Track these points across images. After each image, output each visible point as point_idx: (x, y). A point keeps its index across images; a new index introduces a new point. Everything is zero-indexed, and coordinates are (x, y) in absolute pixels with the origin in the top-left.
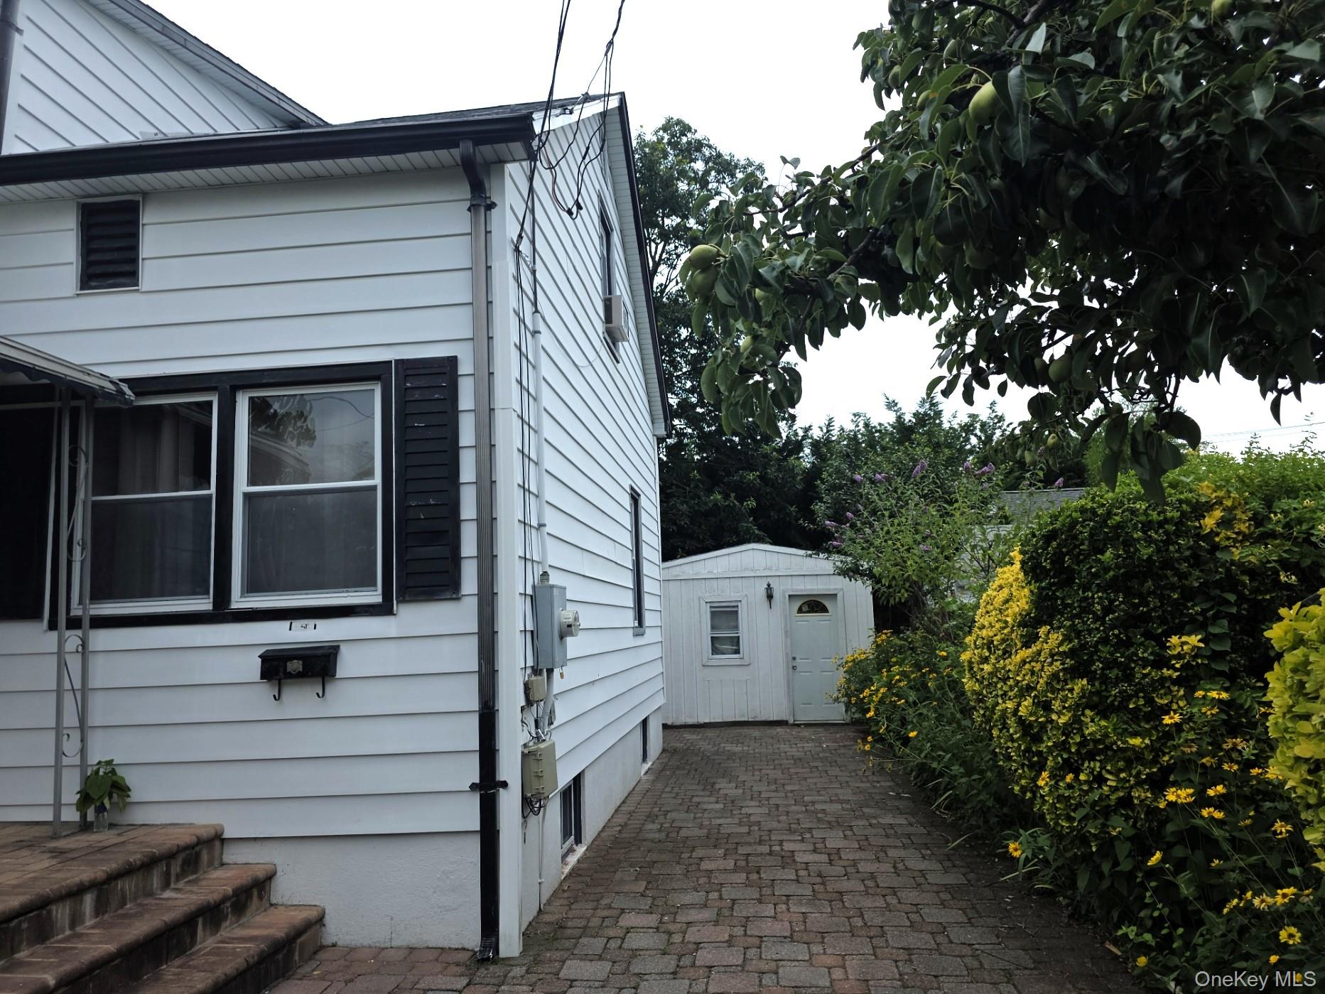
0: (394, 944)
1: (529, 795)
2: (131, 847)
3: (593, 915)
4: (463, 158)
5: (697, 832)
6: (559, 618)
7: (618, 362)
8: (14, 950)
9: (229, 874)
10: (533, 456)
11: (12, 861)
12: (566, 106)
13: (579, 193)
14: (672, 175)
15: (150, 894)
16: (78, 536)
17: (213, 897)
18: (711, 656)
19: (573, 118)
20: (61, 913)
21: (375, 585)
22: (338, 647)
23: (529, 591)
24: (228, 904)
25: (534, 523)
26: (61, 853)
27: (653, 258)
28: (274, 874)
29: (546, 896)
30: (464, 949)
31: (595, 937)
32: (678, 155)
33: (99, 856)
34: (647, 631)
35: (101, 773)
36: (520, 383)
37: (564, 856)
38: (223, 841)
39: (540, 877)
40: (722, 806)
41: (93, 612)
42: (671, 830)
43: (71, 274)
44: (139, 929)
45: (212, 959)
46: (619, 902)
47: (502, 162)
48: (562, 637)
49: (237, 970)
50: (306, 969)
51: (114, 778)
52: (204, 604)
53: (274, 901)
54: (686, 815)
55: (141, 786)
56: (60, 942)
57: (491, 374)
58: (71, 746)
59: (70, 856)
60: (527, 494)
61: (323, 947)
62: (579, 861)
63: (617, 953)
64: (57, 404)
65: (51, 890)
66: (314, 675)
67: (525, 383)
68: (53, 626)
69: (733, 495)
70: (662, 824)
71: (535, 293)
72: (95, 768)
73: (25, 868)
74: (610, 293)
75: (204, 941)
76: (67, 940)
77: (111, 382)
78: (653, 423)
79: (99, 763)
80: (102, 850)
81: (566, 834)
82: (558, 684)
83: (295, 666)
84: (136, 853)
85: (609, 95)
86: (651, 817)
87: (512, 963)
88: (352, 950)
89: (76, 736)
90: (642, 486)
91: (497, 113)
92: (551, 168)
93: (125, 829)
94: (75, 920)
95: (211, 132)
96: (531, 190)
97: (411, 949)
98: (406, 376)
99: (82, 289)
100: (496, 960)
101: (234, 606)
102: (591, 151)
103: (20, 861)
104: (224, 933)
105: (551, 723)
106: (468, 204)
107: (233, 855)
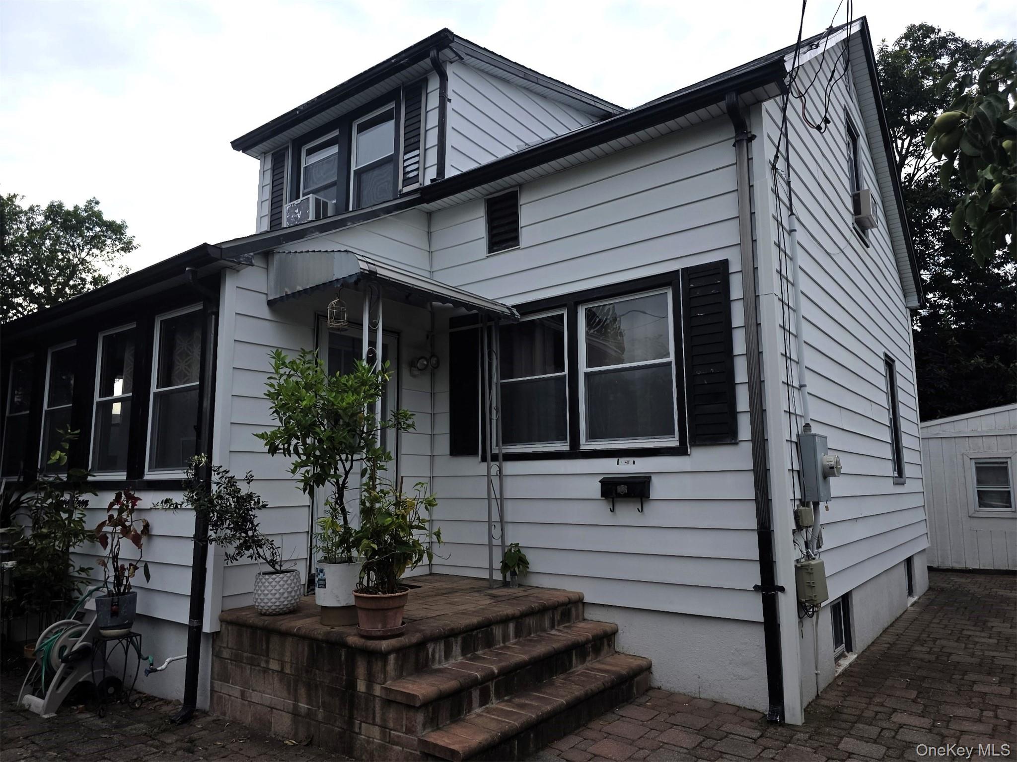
0: (702, 696)
1: (803, 600)
2: (531, 599)
3: (867, 708)
4: (728, 107)
5: (969, 659)
6: (822, 460)
7: (868, 247)
8: (475, 650)
9: (589, 626)
10: (793, 330)
11: (470, 598)
12: (812, 43)
13: (827, 111)
14: (916, 76)
15: (544, 630)
16: (494, 405)
17: (582, 639)
18: (978, 509)
19: (821, 50)
20: (498, 631)
21: (674, 433)
22: (650, 477)
23: (794, 439)
24: (590, 645)
25: (796, 384)
26: (495, 597)
27: (900, 153)
28: (617, 631)
29: (823, 686)
30: (756, 711)
31: (869, 725)
32: (922, 56)
33: (515, 601)
34: (907, 481)
35: (513, 551)
36: (780, 272)
37: (837, 659)
38: (584, 604)
39: (817, 668)
40: (996, 641)
41: (504, 451)
42: (940, 654)
43: (483, 244)
44: (540, 650)
45: (583, 678)
46: (890, 703)
47: (759, 102)
48: (825, 477)
49: (598, 688)
50: (642, 700)
51: (520, 555)
52: (564, 447)
53: (618, 650)
54: (956, 644)
55: (536, 562)
56: (497, 649)
57: (755, 269)
58: (496, 533)
59: (500, 599)
60: (789, 361)
61: (651, 688)
62: (850, 665)
63: (891, 741)
64: (480, 325)
65: (492, 616)
66: (635, 496)
67: (784, 273)
68: (484, 459)
69: (996, 358)
70: (931, 648)
71: (790, 200)
72: (509, 548)
73: (478, 602)
74: (858, 189)
75: (576, 667)
76: (501, 648)
77: (508, 308)
78: (905, 297)
79: (512, 544)
80: (516, 598)
81: (837, 642)
82: (824, 516)
83: (623, 489)
84: (534, 602)
85: (852, 22)
86: (919, 641)
87: (796, 729)
88: (671, 694)
89: (498, 526)
90: (895, 353)
91: (754, 65)
92: (801, 96)
93: (527, 588)
94: (505, 638)
95: (554, 136)
96: (785, 119)
97: (715, 703)
98: (690, 280)
99: (489, 253)
100: (782, 723)
101: (582, 448)
102: (836, 73)
103: (474, 598)
104: (588, 664)
105: (819, 547)
106: (733, 141)
107: (591, 614)
